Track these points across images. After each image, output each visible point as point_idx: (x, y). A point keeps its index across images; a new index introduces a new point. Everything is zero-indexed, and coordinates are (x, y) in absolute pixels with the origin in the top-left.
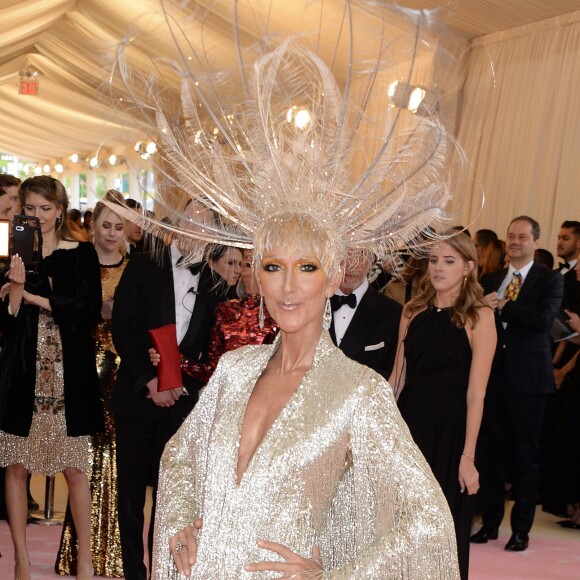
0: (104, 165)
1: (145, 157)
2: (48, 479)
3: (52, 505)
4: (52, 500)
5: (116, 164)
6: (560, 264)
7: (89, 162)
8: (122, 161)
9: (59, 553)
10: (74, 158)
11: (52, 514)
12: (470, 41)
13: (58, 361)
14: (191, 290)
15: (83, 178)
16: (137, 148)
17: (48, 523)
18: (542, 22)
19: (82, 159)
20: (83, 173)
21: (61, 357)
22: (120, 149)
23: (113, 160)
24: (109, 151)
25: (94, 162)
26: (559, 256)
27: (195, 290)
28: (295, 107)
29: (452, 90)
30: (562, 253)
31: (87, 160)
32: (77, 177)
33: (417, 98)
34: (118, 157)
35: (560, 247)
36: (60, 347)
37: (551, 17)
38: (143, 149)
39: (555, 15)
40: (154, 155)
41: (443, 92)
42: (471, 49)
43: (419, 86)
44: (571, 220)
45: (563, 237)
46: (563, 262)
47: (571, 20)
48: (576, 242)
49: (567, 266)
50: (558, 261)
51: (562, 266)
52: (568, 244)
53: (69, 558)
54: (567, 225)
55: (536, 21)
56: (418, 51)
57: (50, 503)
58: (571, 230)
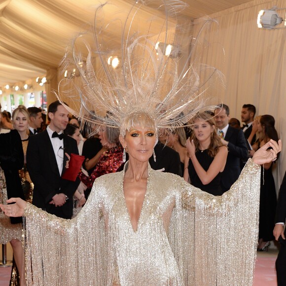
0: (22, 89)
1: (41, 84)
2: (3, 245)
3: (6, 257)
4: (6, 255)
5: (28, 89)
6: (244, 125)
7: (15, 88)
8: (31, 87)
9: (11, 281)
10: (7, 87)
11: (6, 261)
12: (192, 21)
13: (4, 188)
14: (61, 148)
15: (13, 96)
16: (37, 80)
17: (4, 266)
18: (226, 10)
19: (11, 87)
20: (12, 94)
21: (5, 186)
22: (29, 81)
23: (26, 87)
24: (24, 83)
25: (17, 88)
26: (243, 121)
27: (63, 147)
28: (111, 57)
29: (186, 45)
30: (244, 120)
31: (13, 87)
32: (10, 96)
33: (169, 50)
34: (28, 85)
35: (243, 117)
36: (5, 181)
37: (229, 8)
38: (40, 81)
39: (231, 7)
40: (45, 83)
41: (181, 46)
42: (193, 25)
43: (169, 44)
44: (247, 104)
45: (244, 112)
46: (244, 124)
47: (239, 9)
48: (250, 114)
49: (247, 126)
50: (242, 124)
51: (244, 126)
52: (246, 115)
53: (15, 283)
54: (245, 106)
55: (223, 10)
56: (168, 27)
57: (5, 257)
58: (247, 109)
